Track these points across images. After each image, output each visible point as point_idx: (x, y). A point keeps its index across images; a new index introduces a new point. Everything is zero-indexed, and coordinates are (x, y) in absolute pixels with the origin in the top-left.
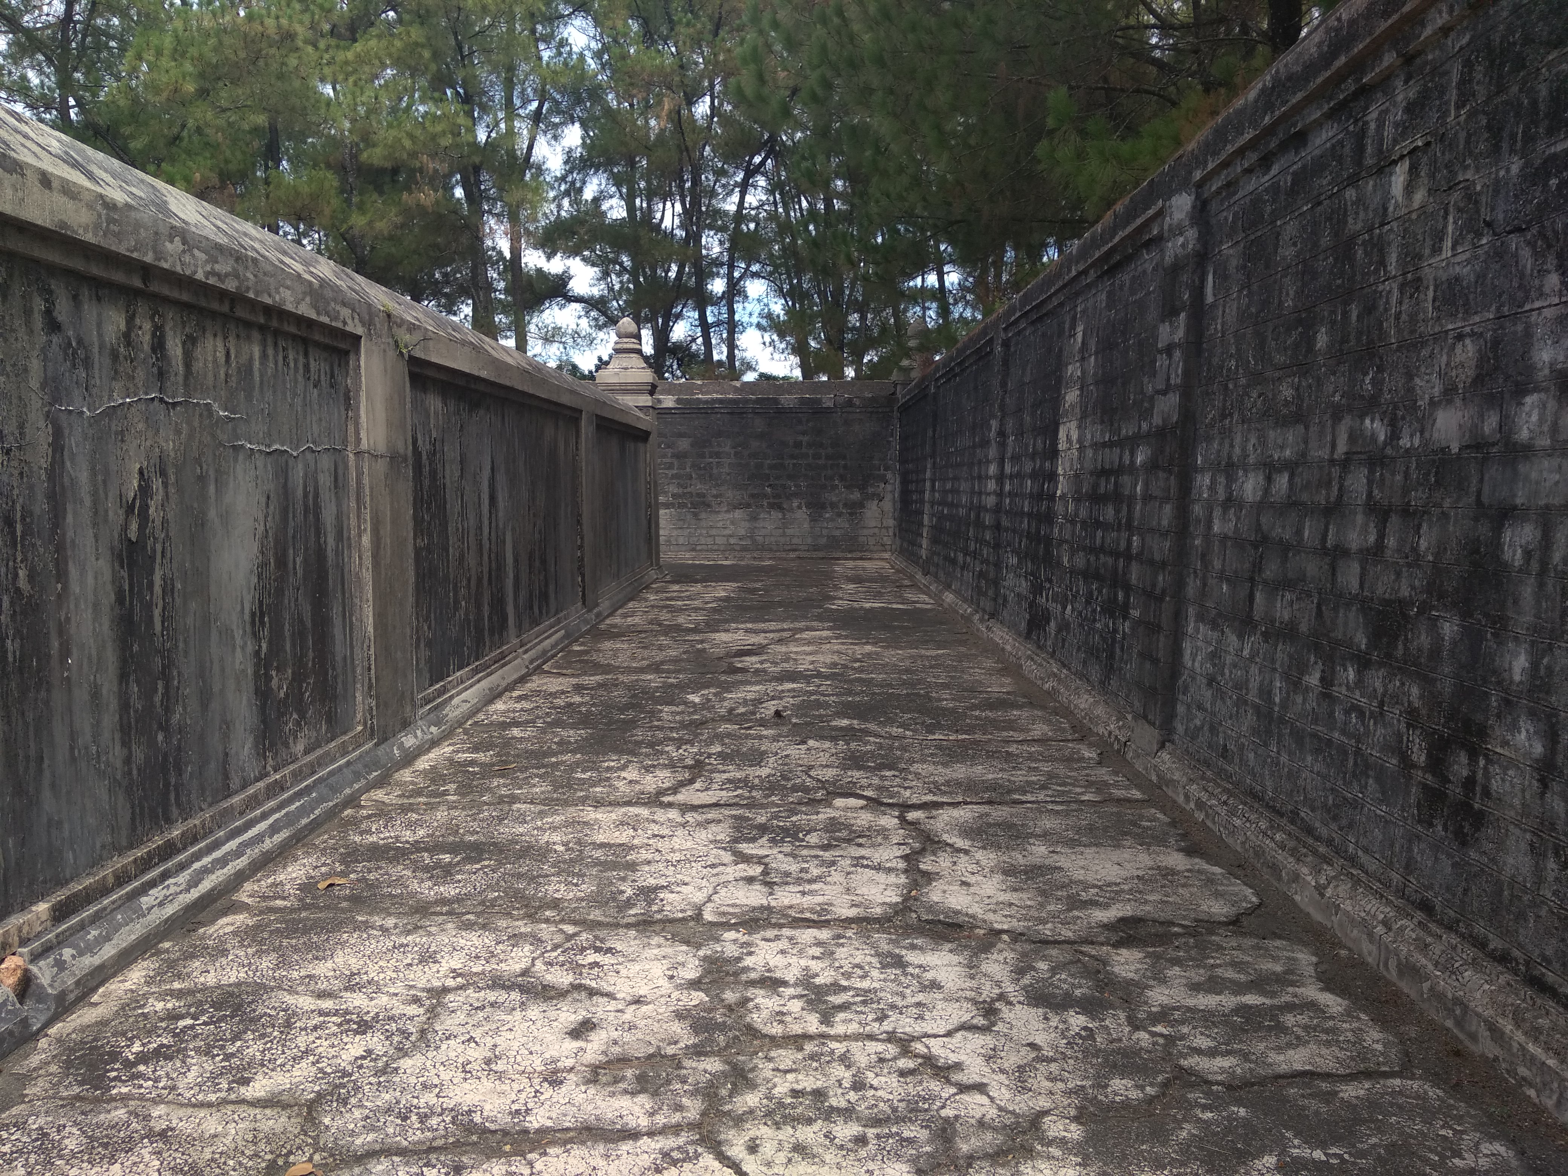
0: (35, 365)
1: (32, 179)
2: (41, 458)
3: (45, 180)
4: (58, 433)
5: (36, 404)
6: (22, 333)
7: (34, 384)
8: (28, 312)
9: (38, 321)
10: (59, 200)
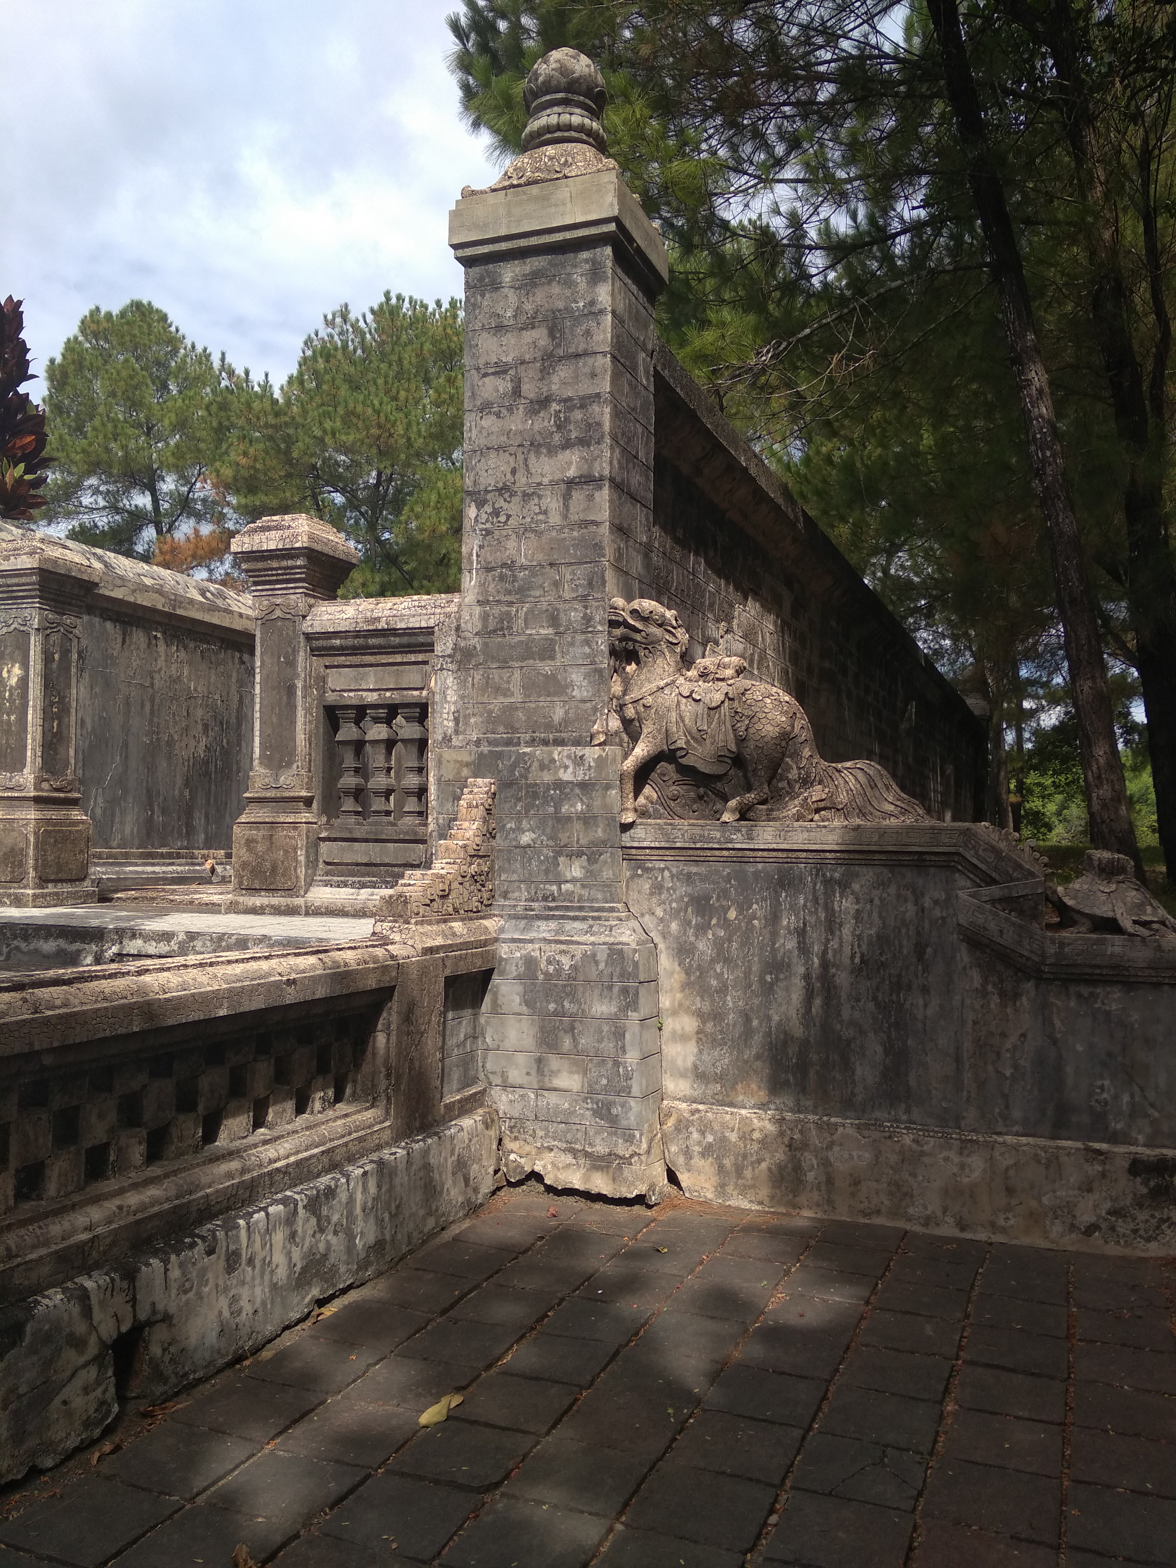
0: (234, 674)
1: (236, 615)
2: (235, 705)
3: (241, 615)
4: (241, 697)
5: (234, 688)
6: (230, 664)
7: (234, 680)
8: (233, 657)
9: (237, 661)
10: (244, 621)
